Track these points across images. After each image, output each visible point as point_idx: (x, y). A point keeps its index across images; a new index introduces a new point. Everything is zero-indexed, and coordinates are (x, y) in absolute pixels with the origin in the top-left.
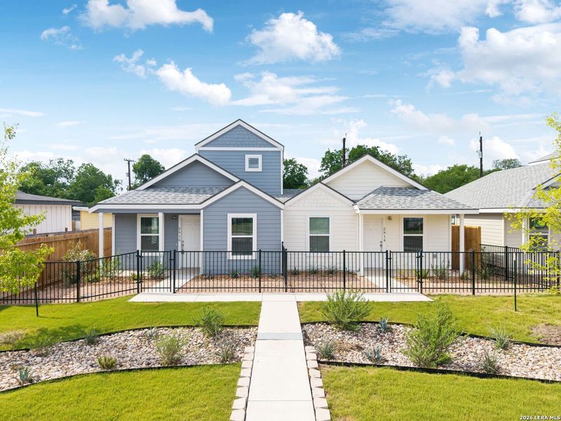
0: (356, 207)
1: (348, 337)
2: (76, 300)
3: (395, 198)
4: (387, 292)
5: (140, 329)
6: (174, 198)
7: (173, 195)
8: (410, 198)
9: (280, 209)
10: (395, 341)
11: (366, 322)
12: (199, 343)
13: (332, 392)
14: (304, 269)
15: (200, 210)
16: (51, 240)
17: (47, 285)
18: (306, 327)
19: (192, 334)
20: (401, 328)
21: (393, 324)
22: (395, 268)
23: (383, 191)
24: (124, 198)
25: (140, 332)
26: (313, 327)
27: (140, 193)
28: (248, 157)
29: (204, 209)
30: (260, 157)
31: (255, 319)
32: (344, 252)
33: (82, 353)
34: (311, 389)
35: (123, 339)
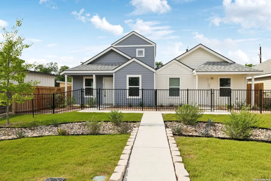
0: (194, 71)
1: (190, 128)
2: (52, 113)
3: (215, 67)
4: (211, 111)
5: (80, 122)
6: (101, 68)
7: (100, 67)
8: (223, 66)
9: (154, 72)
10: (217, 130)
11: (200, 122)
12: (110, 128)
13: (181, 145)
14: (166, 105)
15: (113, 73)
16: (43, 88)
17: (41, 109)
18: (166, 123)
19: (107, 124)
20: (220, 125)
21: (215, 123)
22: (216, 105)
23: (209, 63)
24: (77, 68)
25: (81, 123)
26: (171, 123)
27: (85, 66)
28: (137, 50)
29: (115, 72)
30: (143, 50)
31: (139, 119)
32: (188, 90)
33: (51, 129)
34: (169, 144)
35: (72, 125)
